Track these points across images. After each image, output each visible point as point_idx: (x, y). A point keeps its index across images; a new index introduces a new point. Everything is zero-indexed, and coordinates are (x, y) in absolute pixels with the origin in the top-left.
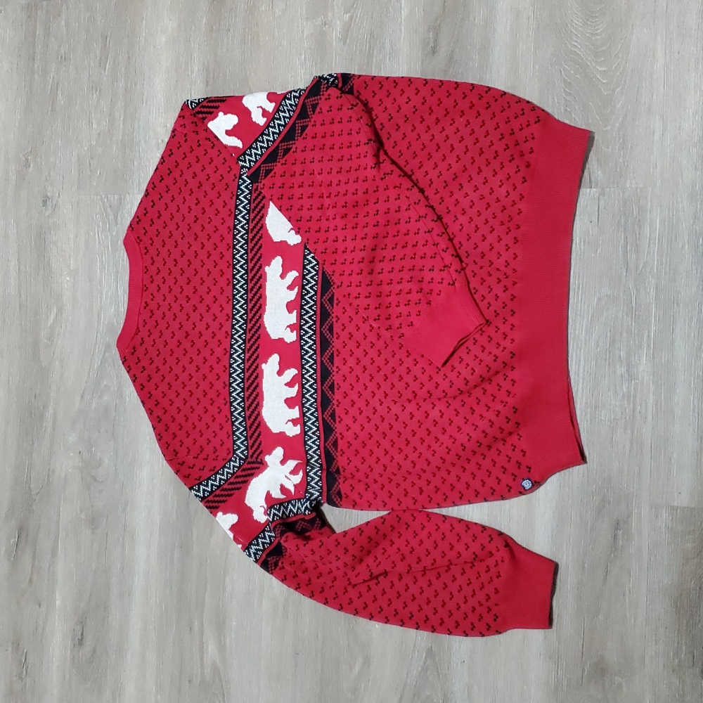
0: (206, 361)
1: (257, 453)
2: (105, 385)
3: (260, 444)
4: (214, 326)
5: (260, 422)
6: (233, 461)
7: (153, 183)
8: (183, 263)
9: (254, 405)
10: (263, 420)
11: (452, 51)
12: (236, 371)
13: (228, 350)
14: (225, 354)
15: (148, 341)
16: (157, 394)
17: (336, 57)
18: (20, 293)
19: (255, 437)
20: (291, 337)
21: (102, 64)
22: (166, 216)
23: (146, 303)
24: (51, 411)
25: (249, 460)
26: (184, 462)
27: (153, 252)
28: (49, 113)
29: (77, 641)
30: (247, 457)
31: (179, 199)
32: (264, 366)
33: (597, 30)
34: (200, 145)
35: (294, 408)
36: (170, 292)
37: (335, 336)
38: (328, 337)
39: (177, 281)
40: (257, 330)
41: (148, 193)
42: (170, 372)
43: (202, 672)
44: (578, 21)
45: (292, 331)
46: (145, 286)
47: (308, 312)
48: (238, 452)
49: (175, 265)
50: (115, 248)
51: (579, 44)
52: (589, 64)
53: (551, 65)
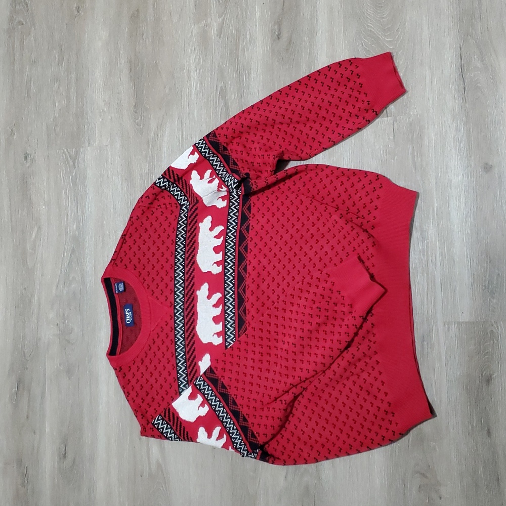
2: (73, 277)
11: (291, 36)
17: (215, 46)
18: (11, 219)
21: (60, 63)
24: (36, 298)
28: (26, 99)
29: (62, 456)
33: (384, 15)
43: (150, 468)
44: (371, 10)
50: (75, 184)
51: (373, 25)
52: (380, 37)
53: (356, 40)
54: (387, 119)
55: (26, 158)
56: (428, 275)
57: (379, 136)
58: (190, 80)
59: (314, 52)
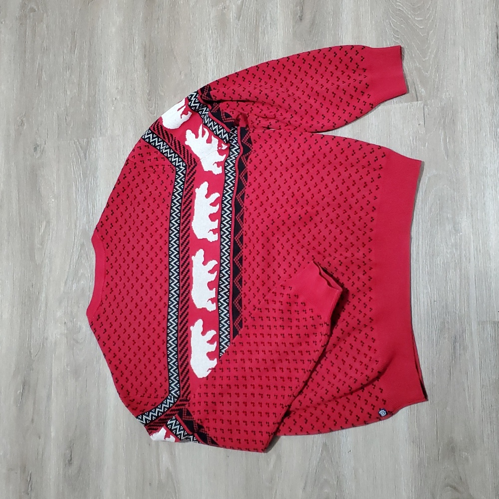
0: (150, 324)
1: (187, 393)
2: (82, 273)
3: (189, 386)
4: (156, 299)
5: (188, 370)
6: (169, 399)
7: (112, 198)
8: (133, 254)
9: (185, 357)
10: (191, 368)
11: (314, 18)
12: (172, 331)
13: (166, 316)
14: (164, 319)
15: (109, 310)
16: (115, 349)
17: (233, 30)
19: (185, 381)
20: (212, 307)
21: (72, 50)
22: (121, 221)
23: (107, 283)
24: (44, 295)
25: (181, 398)
26: (134, 400)
27: (112, 246)
28: (37, 88)
29: (67, 462)
30: (179, 396)
31: (131, 209)
32: (191, 328)
34: (146, 171)
35: (213, 360)
36: (124, 275)
37: (243, 307)
38: (238, 308)
39: (129, 267)
40: (187, 302)
41: (109, 205)
42: (124, 333)
43: (159, 476)
45: (213, 303)
46: (107, 270)
47: (223, 290)
48: (172, 392)
49: (128, 256)
50: (85, 175)
51: (402, 4)
52: (410, 17)
53: (383, 20)
54: (417, 103)
55: (35, 149)
56: (461, 270)
57: (408, 122)
58: (207, 65)
59: (338, 34)
